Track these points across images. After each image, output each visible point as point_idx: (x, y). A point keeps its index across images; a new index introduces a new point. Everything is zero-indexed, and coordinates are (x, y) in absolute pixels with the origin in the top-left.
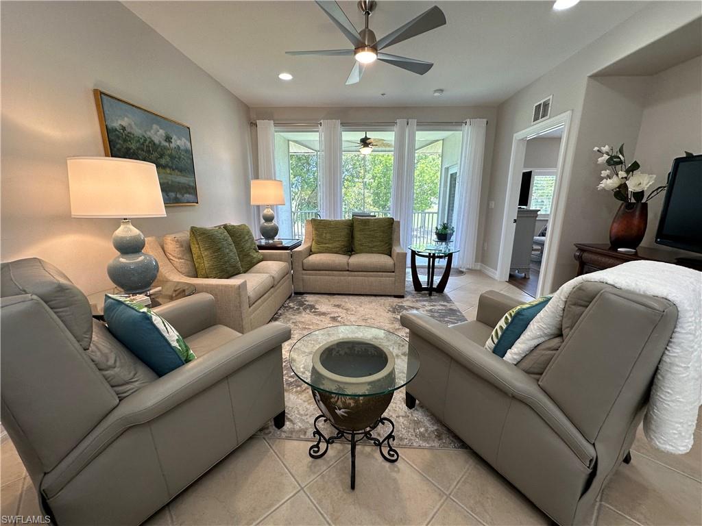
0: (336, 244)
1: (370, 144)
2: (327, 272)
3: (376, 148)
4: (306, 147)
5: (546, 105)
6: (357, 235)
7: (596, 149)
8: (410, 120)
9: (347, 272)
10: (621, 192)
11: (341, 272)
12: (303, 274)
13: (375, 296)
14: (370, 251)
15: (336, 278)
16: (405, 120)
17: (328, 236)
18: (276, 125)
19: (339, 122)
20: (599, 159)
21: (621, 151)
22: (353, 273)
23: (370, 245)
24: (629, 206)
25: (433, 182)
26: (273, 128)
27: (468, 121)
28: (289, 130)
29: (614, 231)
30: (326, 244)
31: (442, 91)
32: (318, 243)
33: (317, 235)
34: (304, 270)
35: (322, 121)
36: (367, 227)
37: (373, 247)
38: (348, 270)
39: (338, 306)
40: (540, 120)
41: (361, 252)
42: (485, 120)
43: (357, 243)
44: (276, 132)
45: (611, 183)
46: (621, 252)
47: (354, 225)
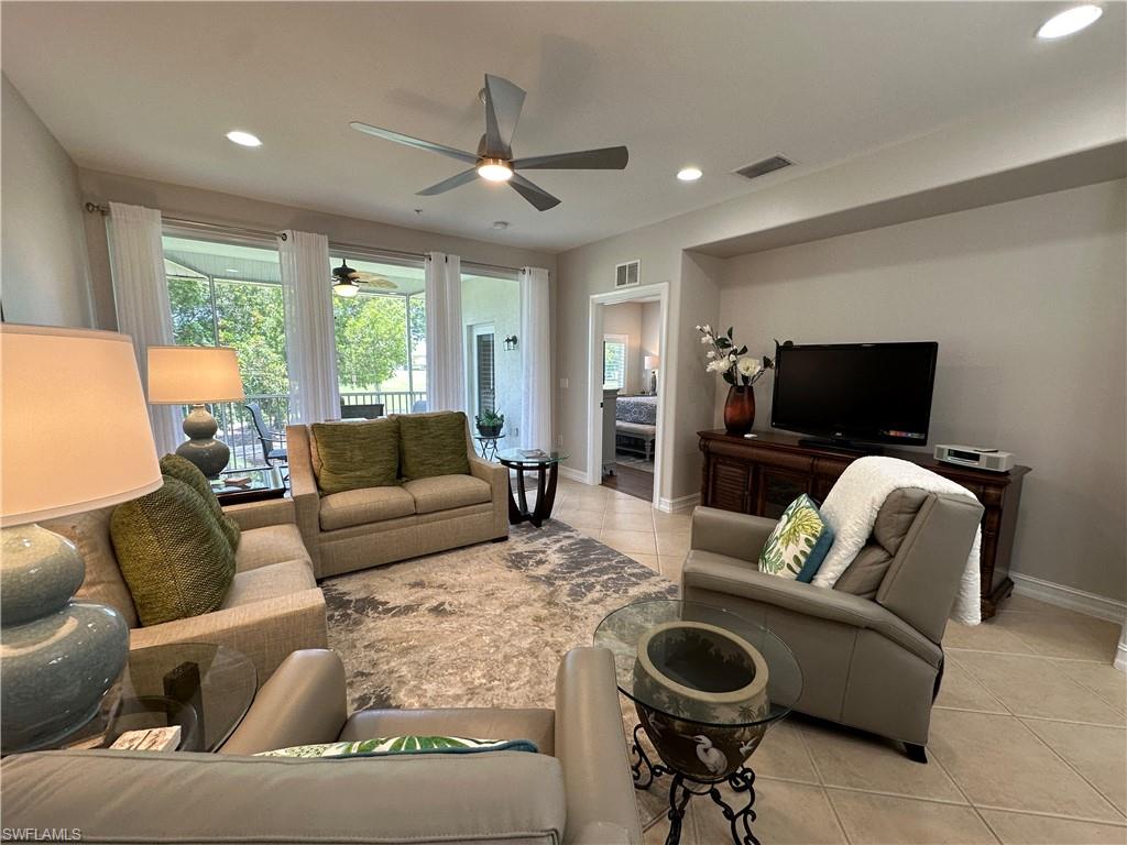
0: (376, 469)
1: (353, 279)
2: (374, 525)
3: (365, 287)
4: (184, 264)
5: (633, 267)
6: (410, 446)
7: (698, 327)
8: (450, 257)
9: (414, 518)
10: (729, 376)
11: (401, 520)
12: (321, 541)
13: (462, 548)
14: (439, 471)
15: (394, 533)
16: (444, 256)
17: (358, 456)
18: (166, 219)
19: (324, 239)
20: (704, 339)
21: (730, 334)
22: (425, 517)
23: (437, 461)
24: (740, 389)
25: (393, 338)
26: (158, 227)
27: (527, 269)
28: (210, 237)
29: (728, 416)
30: (356, 470)
31: (506, 224)
32: (334, 471)
33: (332, 456)
34: (322, 530)
35: (288, 232)
36: (426, 432)
37: (442, 465)
38: (415, 514)
39: (420, 584)
40: (627, 285)
41: (422, 475)
42: (547, 271)
43: (411, 461)
44: (164, 234)
45: (722, 365)
46: (748, 439)
47: (402, 428)
